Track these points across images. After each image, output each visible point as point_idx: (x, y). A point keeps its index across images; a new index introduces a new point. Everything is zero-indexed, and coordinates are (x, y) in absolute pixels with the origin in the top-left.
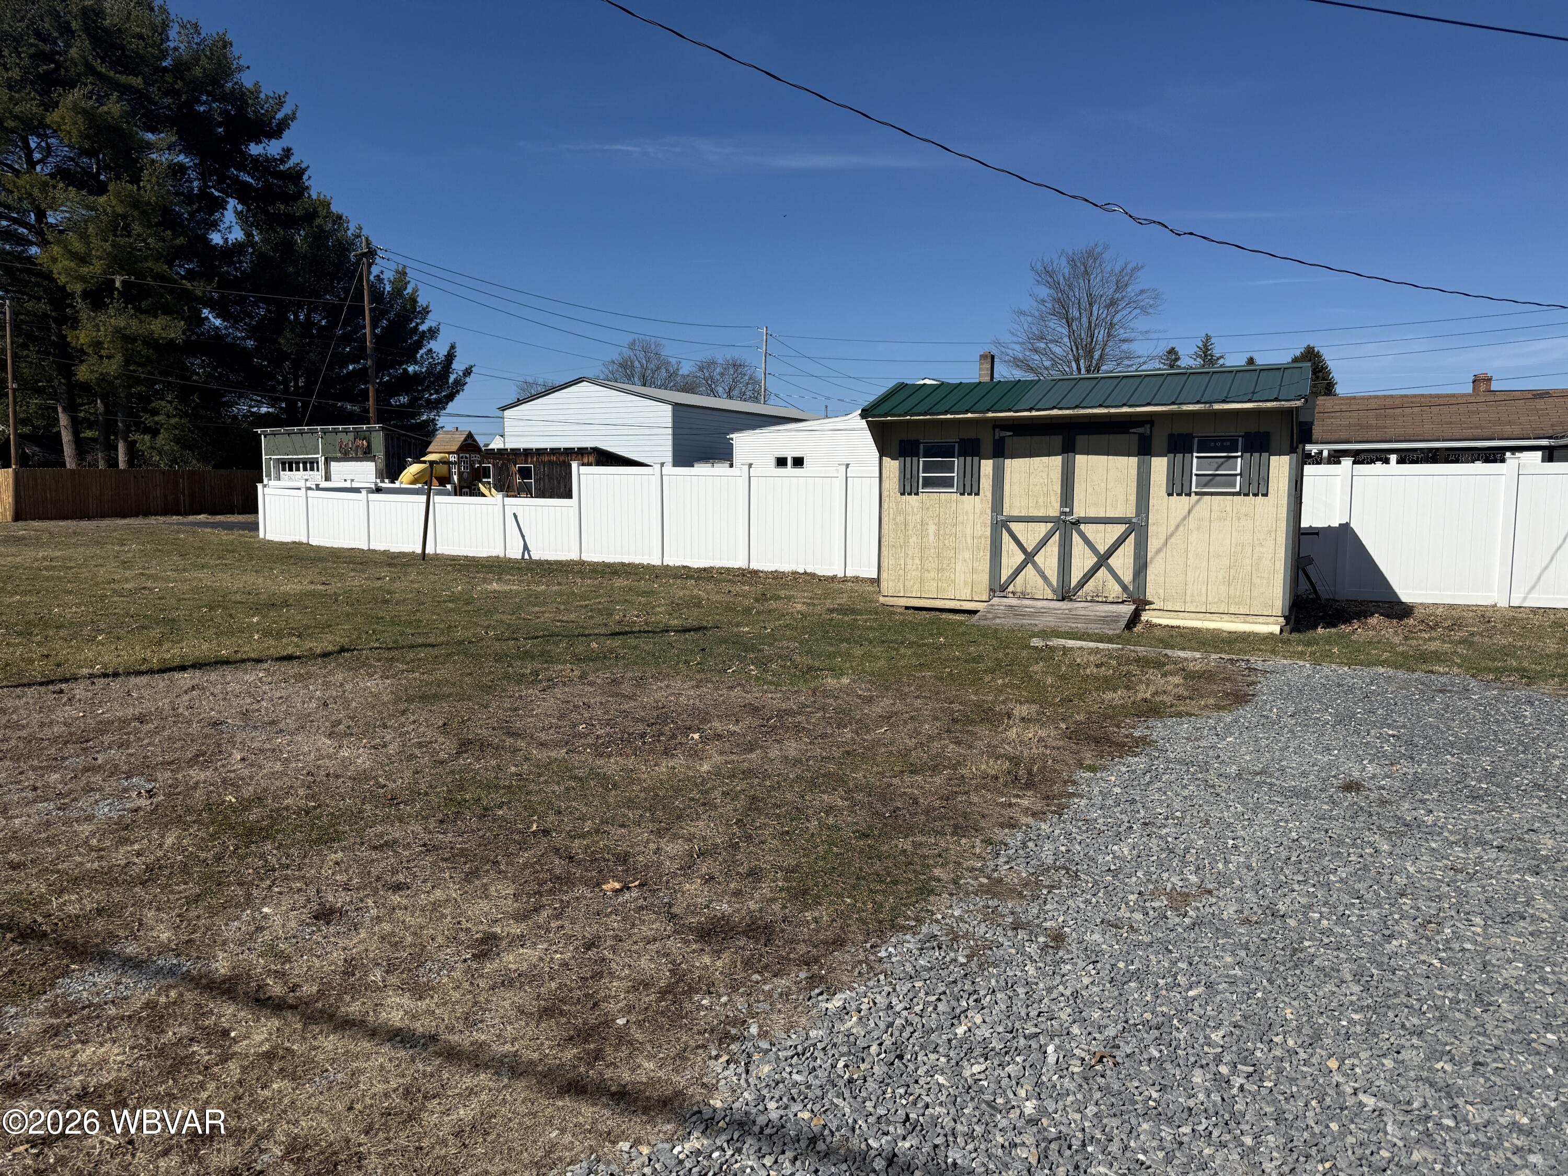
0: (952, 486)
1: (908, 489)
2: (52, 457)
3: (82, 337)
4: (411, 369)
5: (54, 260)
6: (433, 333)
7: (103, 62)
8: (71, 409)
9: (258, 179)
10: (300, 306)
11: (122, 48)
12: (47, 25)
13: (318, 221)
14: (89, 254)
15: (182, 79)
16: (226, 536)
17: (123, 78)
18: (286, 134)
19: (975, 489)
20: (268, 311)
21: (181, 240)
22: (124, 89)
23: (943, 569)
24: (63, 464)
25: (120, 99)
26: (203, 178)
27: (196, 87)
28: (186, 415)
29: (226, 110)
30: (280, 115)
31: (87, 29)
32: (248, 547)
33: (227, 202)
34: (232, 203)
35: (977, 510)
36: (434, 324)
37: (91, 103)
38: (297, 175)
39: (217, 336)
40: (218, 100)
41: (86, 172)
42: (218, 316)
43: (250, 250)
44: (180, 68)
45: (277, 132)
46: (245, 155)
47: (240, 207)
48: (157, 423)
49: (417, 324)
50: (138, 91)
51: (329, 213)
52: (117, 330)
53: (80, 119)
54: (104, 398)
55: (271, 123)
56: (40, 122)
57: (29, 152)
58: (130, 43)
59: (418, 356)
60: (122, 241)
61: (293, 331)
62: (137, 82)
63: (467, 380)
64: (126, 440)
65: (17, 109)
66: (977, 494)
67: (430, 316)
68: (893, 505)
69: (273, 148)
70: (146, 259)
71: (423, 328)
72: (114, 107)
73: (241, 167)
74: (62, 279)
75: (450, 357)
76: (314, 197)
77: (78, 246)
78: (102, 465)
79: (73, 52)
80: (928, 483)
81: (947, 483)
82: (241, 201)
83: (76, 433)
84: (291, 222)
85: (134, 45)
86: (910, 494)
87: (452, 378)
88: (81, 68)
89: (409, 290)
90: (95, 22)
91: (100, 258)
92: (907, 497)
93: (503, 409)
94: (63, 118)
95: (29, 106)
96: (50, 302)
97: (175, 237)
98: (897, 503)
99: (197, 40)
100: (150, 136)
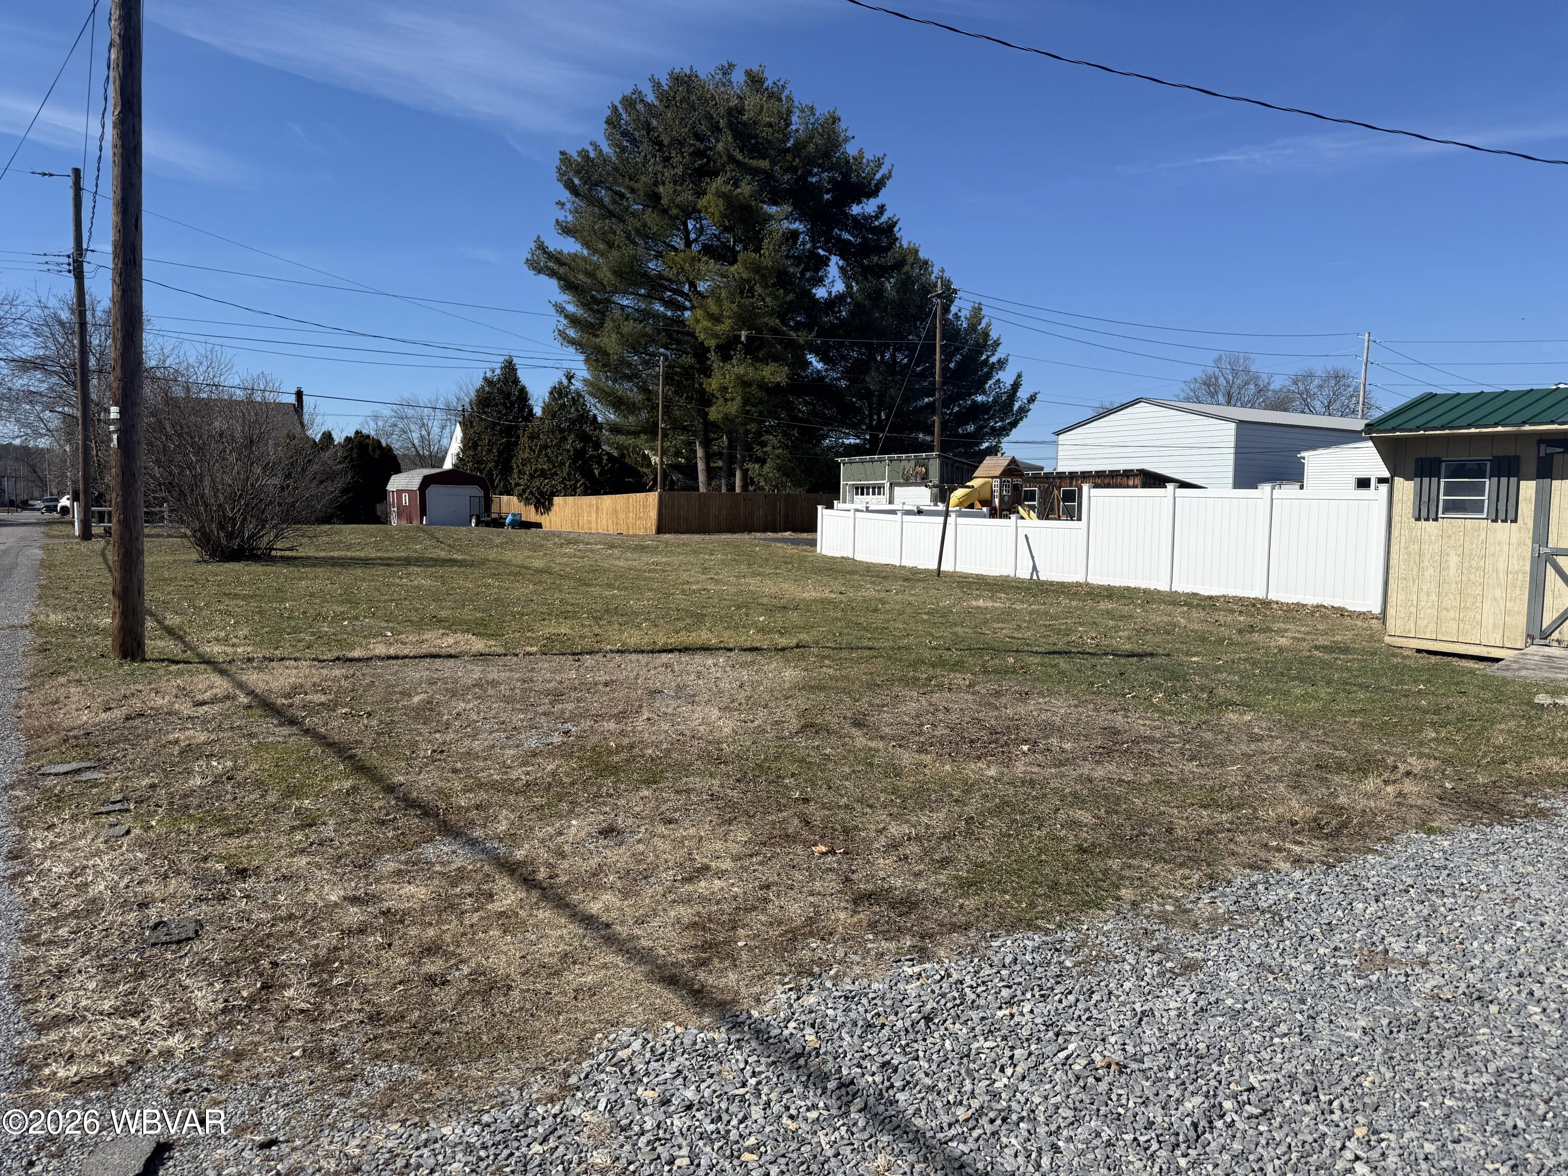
0: (1482, 511)
1: (1424, 513)
2: (691, 483)
3: (713, 384)
4: (980, 398)
5: (697, 321)
6: (1002, 364)
7: (741, 151)
8: (706, 444)
9: (855, 236)
10: (887, 347)
11: (756, 137)
12: (703, 128)
13: (906, 268)
14: (721, 315)
15: (799, 156)
16: (791, 550)
17: (754, 163)
18: (882, 193)
19: (1511, 515)
20: (860, 353)
21: (791, 297)
22: (754, 172)
23: (1466, 608)
24: (698, 489)
25: (753, 180)
26: (813, 241)
27: (810, 162)
28: (787, 447)
29: (834, 178)
30: (878, 176)
31: (730, 125)
32: (802, 560)
33: (829, 259)
34: (834, 260)
35: (1514, 540)
36: (1003, 356)
37: (729, 187)
38: (889, 229)
39: (819, 378)
40: (826, 171)
41: (725, 246)
42: (821, 360)
43: (849, 300)
44: (800, 146)
45: (874, 193)
46: (846, 215)
47: (841, 263)
48: (765, 453)
49: (988, 357)
50: (765, 172)
51: (917, 259)
52: (739, 377)
53: (721, 202)
54: (729, 434)
55: (870, 183)
56: (694, 208)
57: (687, 233)
58: (762, 131)
59: (987, 386)
60: (747, 302)
61: (877, 369)
62: (764, 164)
63: (1031, 406)
64: (741, 469)
65: (679, 199)
66: (1515, 521)
67: (1000, 349)
68: (1405, 532)
69: (869, 207)
70: (764, 315)
71: (993, 359)
72: (746, 189)
73: (844, 228)
74: (702, 337)
75: (1016, 386)
76: (905, 246)
77: (714, 309)
78: (724, 490)
79: (720, 146)
80: (1451, 507)
81: (1477, 507)
82: (842, 256)
83: (707, 464)
84: (883, 271)
85: (766, 132)
86: (1427, 519)
87: (1016, 406)
88: (725, 159)
89: (983, 325)
90: (737, 118)
91: (729, 317)
92: (1423, 523)
93: (1058, 433)
94: (709, 202)
95: (686, 196)
96: (695, 356)
97: (786, 294)
98: (1411, 530)
99: (812, 120)
100: (773, 210)
